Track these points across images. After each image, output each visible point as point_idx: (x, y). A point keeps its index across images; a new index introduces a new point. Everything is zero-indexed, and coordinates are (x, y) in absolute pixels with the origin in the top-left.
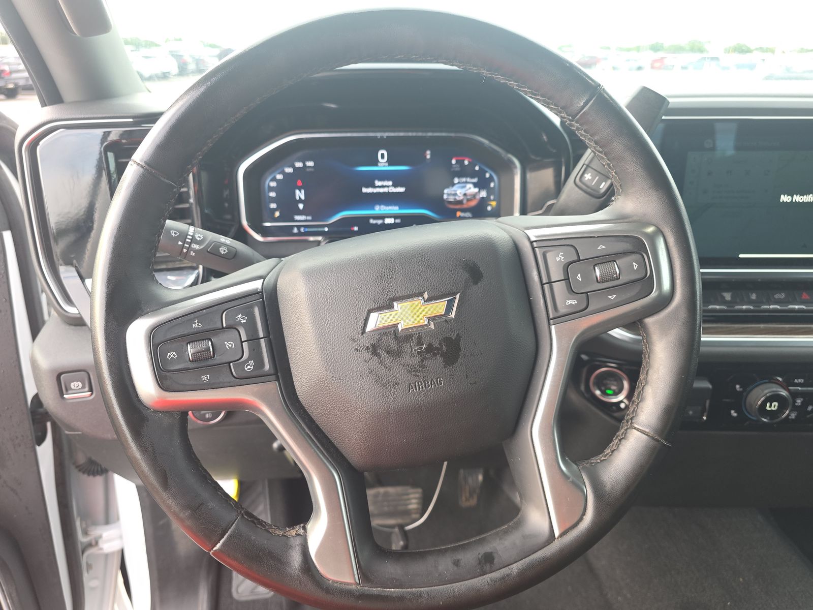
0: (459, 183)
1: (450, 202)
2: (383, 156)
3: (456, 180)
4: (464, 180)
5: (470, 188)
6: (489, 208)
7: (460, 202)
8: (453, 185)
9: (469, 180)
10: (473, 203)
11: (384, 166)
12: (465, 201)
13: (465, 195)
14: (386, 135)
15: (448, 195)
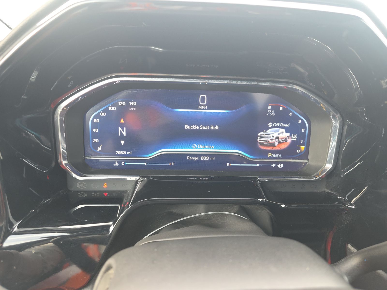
0: (273, 127)
1: (262, 144)
2: (203, 98)
3: (270, 125)
4: (277, 125)
5: (282, 133)
6: (298, 151)
7: (272, 145)
8: (268, 128)
9: (282, 125)
10: (284, 146)
11: (203, 109)
12: (276, 145)
13: (277, 138)
14: (206, 82)
15: (262, 137)
